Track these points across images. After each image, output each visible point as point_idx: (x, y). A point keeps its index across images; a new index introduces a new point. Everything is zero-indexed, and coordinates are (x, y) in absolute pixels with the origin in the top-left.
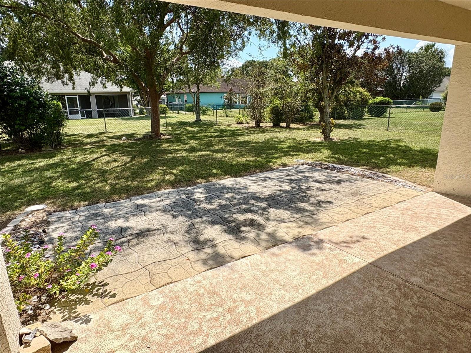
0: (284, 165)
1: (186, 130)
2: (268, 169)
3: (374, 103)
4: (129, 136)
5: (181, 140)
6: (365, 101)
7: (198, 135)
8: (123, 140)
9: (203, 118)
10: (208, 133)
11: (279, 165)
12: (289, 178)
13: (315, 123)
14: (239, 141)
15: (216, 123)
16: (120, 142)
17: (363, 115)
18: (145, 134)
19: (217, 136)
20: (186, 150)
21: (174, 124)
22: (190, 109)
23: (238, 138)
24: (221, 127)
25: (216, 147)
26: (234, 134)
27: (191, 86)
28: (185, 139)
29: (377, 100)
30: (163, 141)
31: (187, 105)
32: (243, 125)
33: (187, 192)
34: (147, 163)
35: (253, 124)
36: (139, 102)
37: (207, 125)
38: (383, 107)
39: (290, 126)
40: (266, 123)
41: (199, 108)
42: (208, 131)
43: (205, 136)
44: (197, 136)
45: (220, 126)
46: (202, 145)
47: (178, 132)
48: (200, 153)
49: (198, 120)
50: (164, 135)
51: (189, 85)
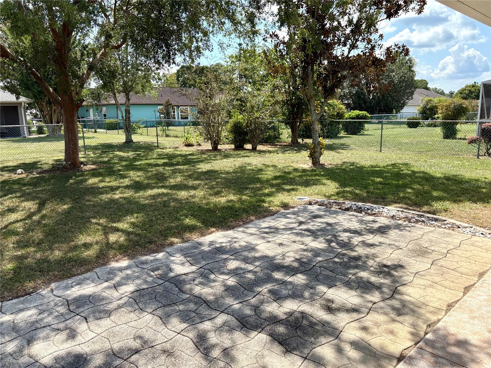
0: (285, 206)
1: (117, 156)
2: (265, 214)
3: (350, 118)
4: (29, 167)
5: (114, 172)
6: (340, 115)
7: (137, 163)
8: (18, 174)
9: (135, 138)
10: (150, 159)
11: (279, 206)
12: (304, 227)
13: (285, 144)
14: (200, 170)
15: (156, 145)
16: (15, 177)
17: (339, 133)
18: (53, 162)
19: (165, 164)
20: (127, 187)
21: (95, 148)
22: (112, 127)
23: (198, 166)
24: (164, 151)
25: (172, 181)
26: (187, 160)
27: (117, 95)
28: (120, 170)
29: (353, 114)
30: (86, 173)
31: (108, 121)
32: (194, 147)
33: (155, 265)
34: (67, 213)
35: (208, 146)
36: (36, 116)
37: (143, 148)
38: (360, 122)
39: (258, 149)
40: (224, 144)
41: (129, 125)
42: (149, 157)
43: (149, 165)
44: (136, 165)
45: (163, 149)
46: (149, 178)
47: (106, 159)
48: (150, 192)
49: (129, 141)
50: (85, 165)
51: (115, 94)
